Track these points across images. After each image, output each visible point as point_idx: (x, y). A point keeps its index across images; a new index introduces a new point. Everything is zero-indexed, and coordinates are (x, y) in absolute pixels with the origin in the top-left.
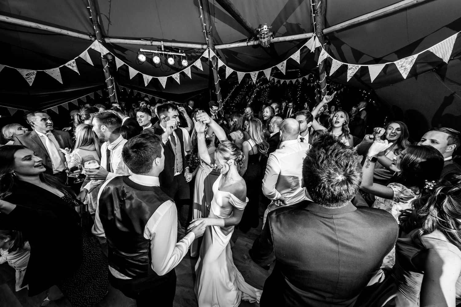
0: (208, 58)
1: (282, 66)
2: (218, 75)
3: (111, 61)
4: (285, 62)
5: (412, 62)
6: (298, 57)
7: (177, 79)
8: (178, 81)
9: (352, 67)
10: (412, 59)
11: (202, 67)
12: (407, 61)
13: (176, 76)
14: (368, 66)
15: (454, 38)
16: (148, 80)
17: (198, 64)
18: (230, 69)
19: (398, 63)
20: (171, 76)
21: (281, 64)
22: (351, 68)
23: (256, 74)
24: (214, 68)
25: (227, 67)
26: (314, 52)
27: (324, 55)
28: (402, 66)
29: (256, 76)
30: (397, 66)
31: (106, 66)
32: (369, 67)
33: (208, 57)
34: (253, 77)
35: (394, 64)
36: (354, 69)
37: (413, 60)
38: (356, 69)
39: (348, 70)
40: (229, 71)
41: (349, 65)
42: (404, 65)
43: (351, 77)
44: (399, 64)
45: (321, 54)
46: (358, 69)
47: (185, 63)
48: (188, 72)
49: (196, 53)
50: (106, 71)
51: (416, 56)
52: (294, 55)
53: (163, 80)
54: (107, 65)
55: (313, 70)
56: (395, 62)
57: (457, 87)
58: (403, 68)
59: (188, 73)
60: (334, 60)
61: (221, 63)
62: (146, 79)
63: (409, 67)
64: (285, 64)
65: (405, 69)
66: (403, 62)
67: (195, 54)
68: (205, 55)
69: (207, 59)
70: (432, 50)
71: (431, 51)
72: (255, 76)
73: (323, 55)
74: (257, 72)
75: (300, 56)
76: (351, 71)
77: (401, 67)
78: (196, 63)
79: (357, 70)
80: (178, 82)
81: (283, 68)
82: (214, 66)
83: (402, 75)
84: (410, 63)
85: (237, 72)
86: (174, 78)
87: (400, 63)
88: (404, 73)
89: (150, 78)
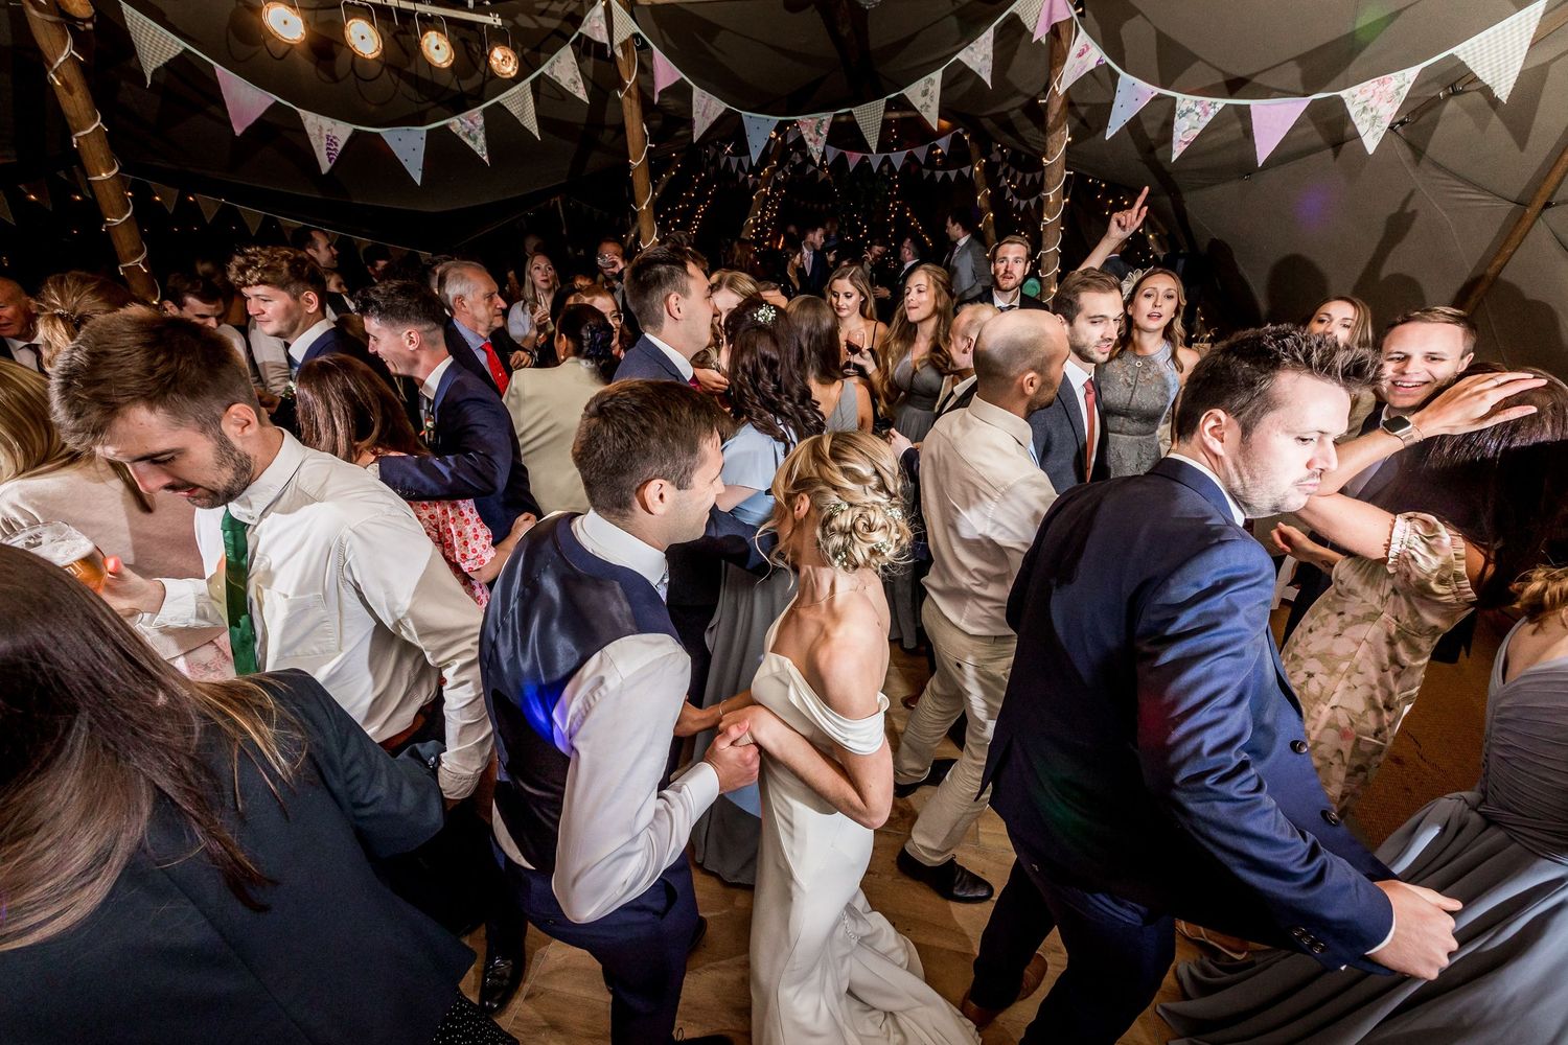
0: (605, 45)
1: (925, 93)
2: (645, 127)
3: (89, 26)
4: (937, 76)
5: (1398, 94)
6: (985, 57)
7: (475, 139)
8: (479, 146)
9: (1192, 106)
10: (1400, 84)
11: (581, 85)
12: (1381, 89)
13: (469, 126)
14: (1249, 106)
15: (1536, 14)
16: (331, 141)
17: (564, 68)
18: (710, 100)
19: (1354, 96)
20: (446, 127)
21: (920, 84)
22: (1189, 111)
23: (821, 122)
24: (629, 94)
25: (697, 92)
26: (1044, 41)
27: (1085, 56)
28: (1365, 109)
29: (824, 132)
30: (1349, 106)
31: (62, 55)
32: (1252, 108)
33: (606, 40)
34: (812, 136)
35: (1340, 101)
36: (1197, 114)
37: (1401, 87)
38: (1206, 113)
39: (1176, 118)
40: (707, 108)
41: (1179, 96)
42: (1372, 103)
43: (1186, 143)
44: (1358, 99)
45: (1074, 50)
46: (1212, 112)
47: (503, 61)
48: (520, 103)
49: (539, 19)
50: (65, 84)
51: (1411, 74)
52: (972, 49)
53: (408, 145)
54: (68, 49)
55: (986, 117)
56: (1344, 94)
57: (1447, 186)
58: (1367, 116)
59: (522, 113)
60: (1125, 79)
61: (666, 73)
62: (321, 137)
63: (1388, 111)
64: (936, 89)
65: (1374, 118)
66: (1369, 94)
67: (536, 21)
68: (593, 28)
69: (601, 47)
70: (1465, 53)
71: (1462, 58)
72: (818, 132)
73: (1080, 55)
74: (827, 118)
75: (991, 54)
76: (1188, 123)
77: (1363, 112)
78: (553, 64)
79: (1210, 117)
80: (479, 153)
81: (929, 102)
82: (629, 83)
83: (1364, 139)
84: (1393, 97)
85: (743, 113)
86: (460, 134)
87: (1360, 98)
88: (1370, 134)
89: (343, 131)
